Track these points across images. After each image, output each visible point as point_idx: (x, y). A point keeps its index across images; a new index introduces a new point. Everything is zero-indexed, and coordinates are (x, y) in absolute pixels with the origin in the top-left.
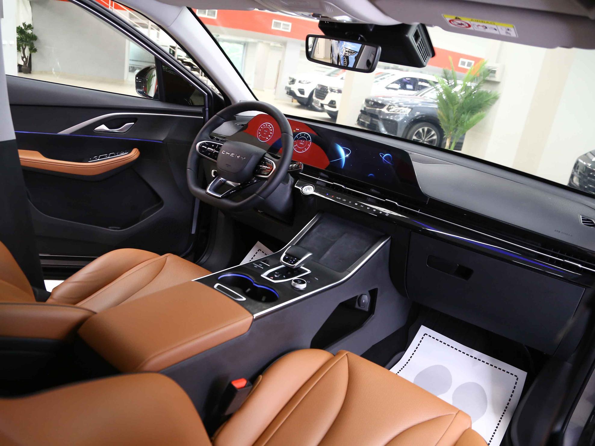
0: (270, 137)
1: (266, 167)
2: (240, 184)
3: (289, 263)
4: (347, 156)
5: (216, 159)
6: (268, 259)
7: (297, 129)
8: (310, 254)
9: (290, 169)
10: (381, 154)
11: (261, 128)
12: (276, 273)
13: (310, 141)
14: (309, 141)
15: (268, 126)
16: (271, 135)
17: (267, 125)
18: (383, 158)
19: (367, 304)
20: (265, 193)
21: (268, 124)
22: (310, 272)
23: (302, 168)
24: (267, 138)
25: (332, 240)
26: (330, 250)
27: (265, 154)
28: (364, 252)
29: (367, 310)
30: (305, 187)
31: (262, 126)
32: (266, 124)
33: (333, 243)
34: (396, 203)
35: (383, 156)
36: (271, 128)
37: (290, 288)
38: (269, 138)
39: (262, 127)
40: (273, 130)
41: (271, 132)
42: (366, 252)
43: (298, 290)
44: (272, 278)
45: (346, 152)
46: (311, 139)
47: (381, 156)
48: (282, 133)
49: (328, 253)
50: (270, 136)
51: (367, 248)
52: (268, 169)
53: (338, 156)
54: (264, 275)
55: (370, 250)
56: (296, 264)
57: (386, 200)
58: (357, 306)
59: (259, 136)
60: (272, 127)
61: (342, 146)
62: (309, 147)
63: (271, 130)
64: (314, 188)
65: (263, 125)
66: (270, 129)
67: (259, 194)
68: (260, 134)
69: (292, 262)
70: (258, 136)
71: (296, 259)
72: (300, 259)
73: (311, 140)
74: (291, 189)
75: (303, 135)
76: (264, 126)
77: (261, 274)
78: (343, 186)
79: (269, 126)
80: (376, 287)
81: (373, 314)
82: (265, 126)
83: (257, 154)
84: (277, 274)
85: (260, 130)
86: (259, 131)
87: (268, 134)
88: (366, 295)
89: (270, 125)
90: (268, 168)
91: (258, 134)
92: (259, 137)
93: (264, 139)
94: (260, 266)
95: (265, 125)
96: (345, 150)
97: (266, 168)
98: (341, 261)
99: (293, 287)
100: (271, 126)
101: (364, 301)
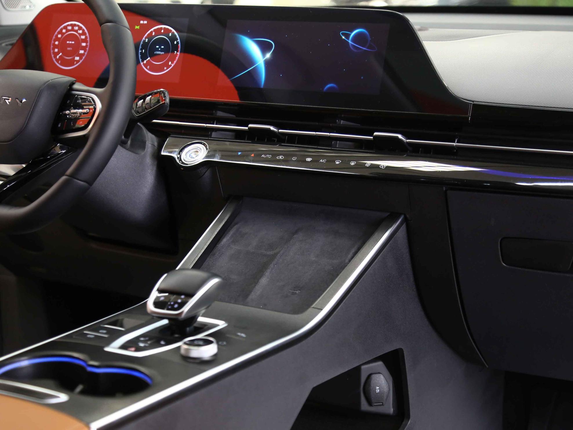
0: (83, 55)
1: (81, 111)
2: (24, 166)
3: (168, 309)
4: (268, 55)
6: (120, 317)
7: (142, 22)
8: (214, 281)
9: (140, 110)
10: (343, 34)
11: (57, 39)
12: (142, 339)
13: (178, 43)
14: (175, 43)
15: (73, 30)
16: (84, 48)
17: (70, 28)
18: (350, 42)
19: (388, 396)
20: (88, 170)
21: (73, 26)
22: (226, 325)
23: (168, 100)
24: (77, 58)
25: (271, 253)
26: (267, 273)
27: (73, 83)
28: (347, 261)
29: (391, 411)
30: (186, 150)
31: (59, 33)
32: (68, 25)
33: (274, 256)
34: (400, 136)
35: (347, 36)
36: (80, 32)
37: (177, 359)
38: (81, 56)
39: (59, 36)
40: (86, 37)
41: (85, 41)
42: (350, 261)
43: (197, 361)
44: (133, 349)
45: (264, 47)
46: (178, 37)
47: (343, 37)
48: (101, 26)
49: (264, 281)
50: (82, 52)
51: (353, 251)
53: (249, 61)
54: (114, 348)
55: (359, 255)
56: (186, 309)
57: (376, 134)
58: (364, 406)
59: (58, 57)
60: (83, 30)
61: (252, 36)
62: (177, 58)
63: (83, 37)
64: (206, 147)
65: (62, 30)
66: (80, 35)
67: (73, 175)
68: (58, 53)
69: (176, 306)
70: (55, 57)
71: (183, 297)
72: (191, 295)
73: (179, 40)
74: (156, 163)
75: (158, 31)
76: (64, 31)
77: (104, 347)
78: (272, 128)
79: (77, 28)
80: (398, 347)
81: (409, 418)
82: (68, 31)
83: (51, 86)
84: (142, 342)
85: (57, 43)
86: (56, 46)
87: (77, 46)
88: (379, 373)
89: (78, 26)
90: (85, 111)
91: (54, 53)
92: (57, 60)
93: (71, 63)
94: (103, 334)
95: (65, 28)
96: (260, 44)
97: (81, 113)
98: (297, 292)
99: (187, 358)
100: (80, 28)
101: (377, 391)
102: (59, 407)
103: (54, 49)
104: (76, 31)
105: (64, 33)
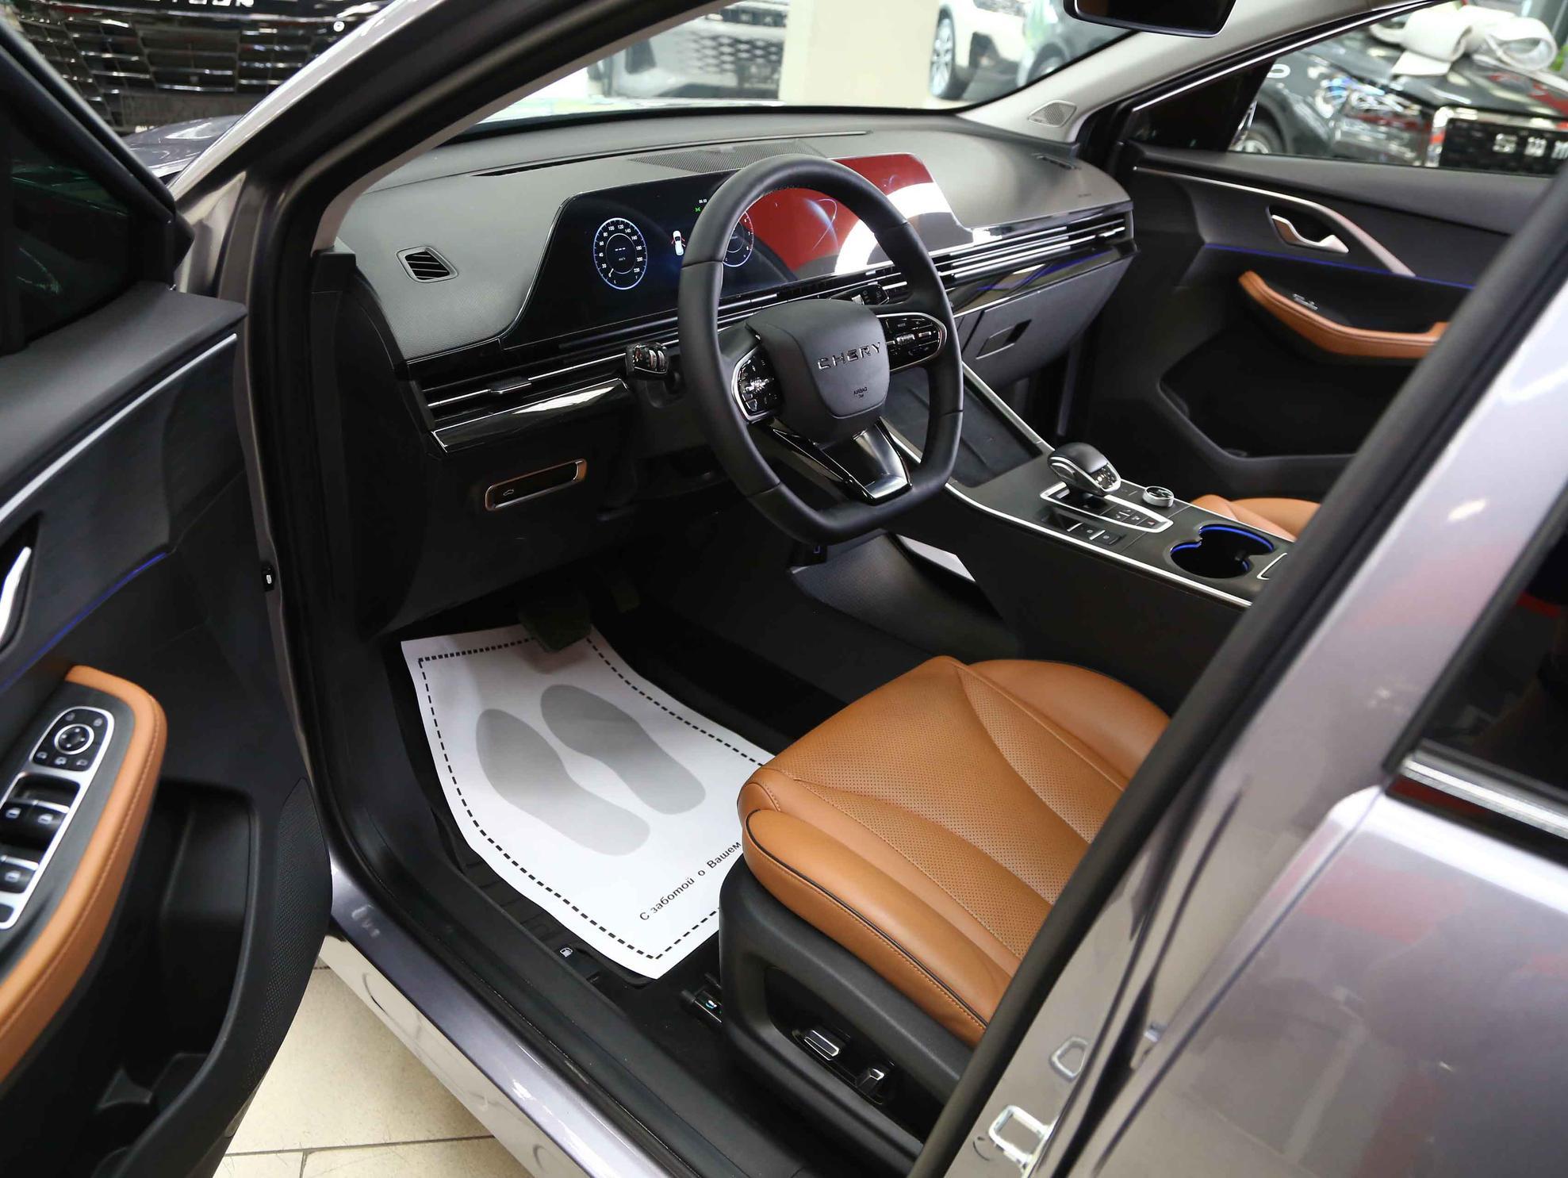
0: (643, 263)
11: (600, 249)
15: (617, 230)
16: (641, 253)
17: (612, 228)
21: (615, 224)
24: (637, 270)
32: (608, 225)
36: (629, 231)
38: (641, 265)
39: (602, 243)
40: (639, 237)
41: (639, 242)
50: (640, 259)
59: (610, 275)
60: (632, 228)
63: (635, 238)
65: (601, 233)
66: (630, 235)
68: (607, 269)
70: (606, 276)
76: (605, 234)
79: (622, 227)
82: (610, 233)
85: (601, 255)
86: (601, 261)
87: (632, 254)
89: (623, 222)
91: (603, 270)
92: (611, 280)
93: (631, 278)
95: (605, 229)
100: (627, 226)
103: (600, 266)
104: (623, 231)
105: (607, 238)
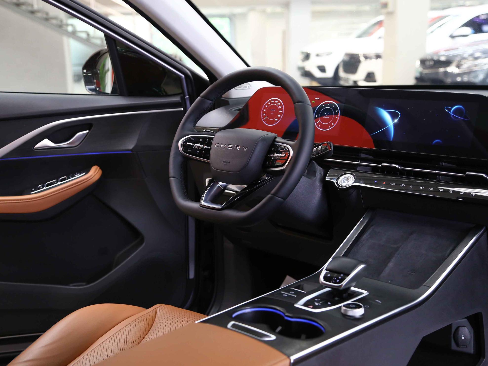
0: (280, 117)
1: (280, 155)
2: (246, 186)
3: (333, 283)
4: (396, 121)
5: (208, 158)
6: (302, 284)
7: (316, 99)
8: (362, 266)
9: (315, 154)
10: (447, 109)
11: (265, 108)
12: (316, 300)
13: (338, 111)
14: (337, 111)
15: (274, 103)
16: (280, 114)
17: (273, 101)
18: (451, 113)
19: (470, 342)
20: (284, 191)
21: (274, 100)
22: (368, 294)
23: (332, 149)
24: (276, 120)
25: (395, 246)
26: (393, 260)
27: (276, 138)
28: (447, 255)
29: (472, 351)
30: (341, 178)
31: (266, 104)
32: (272, 100)
33: (397, 249)
34: (484, 175)
35: (450, 110)
36: (279, 104)
37: (339, 316)
38: (279, 118)
39: (267, 106)
40: (282, 107)
41: (281, 109)
42: (449, 255)
43: (352, 318)
44: (312, 307)
45: (394, 116)
46: (338, 108)
47: (447, 111)
48: (294, 104)
49: (391, 265)
50: (279, 116)
51: (451, 248)
52: (283, 157)
53: (383, 123)
54: (299, 305)
55: (455, 252)
56: (344, 283)
57: (467, 173)
58: (454, 346)
59: (265, 119)
60: (281, 103)
61: (385, 109)
62: (337, 121)
63: (280, 107)
64: (354, 177)
65: (268, 102)
66: (279, 105)
67: (275, 194)
68: (265, 116)
69: (338, 281)
70: (263, 119)
71: (342, 275)
72: (348, 275)
73: (339, 110)
74: (322, 184)
75: (326, 105)
77: (294, 304)
78: (397, 166)
79: (277, 102)
80: (477, 310)
81: (484, 357)
82: (271, 103)
83: (264, 139)
84: (317, 302)
85: (265, 110)
86: (264, 112)
88: (465, 327)
89: (278, 100)
90: (283, 155)
91: (263, 116)
92: (265, 121)
93: (273, 122)
94: (292, 294)
95: (270, 101)
96: (391, 113)
97: (280, 156)
98: (413, 274)
99: (345, 316)
100: (279, 102)
101: (463, 338)
102: (270, 343)
103: (263, 114)
104: (277, 103)
105: (270, 105)
